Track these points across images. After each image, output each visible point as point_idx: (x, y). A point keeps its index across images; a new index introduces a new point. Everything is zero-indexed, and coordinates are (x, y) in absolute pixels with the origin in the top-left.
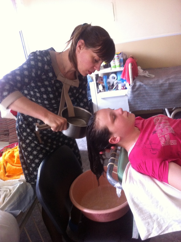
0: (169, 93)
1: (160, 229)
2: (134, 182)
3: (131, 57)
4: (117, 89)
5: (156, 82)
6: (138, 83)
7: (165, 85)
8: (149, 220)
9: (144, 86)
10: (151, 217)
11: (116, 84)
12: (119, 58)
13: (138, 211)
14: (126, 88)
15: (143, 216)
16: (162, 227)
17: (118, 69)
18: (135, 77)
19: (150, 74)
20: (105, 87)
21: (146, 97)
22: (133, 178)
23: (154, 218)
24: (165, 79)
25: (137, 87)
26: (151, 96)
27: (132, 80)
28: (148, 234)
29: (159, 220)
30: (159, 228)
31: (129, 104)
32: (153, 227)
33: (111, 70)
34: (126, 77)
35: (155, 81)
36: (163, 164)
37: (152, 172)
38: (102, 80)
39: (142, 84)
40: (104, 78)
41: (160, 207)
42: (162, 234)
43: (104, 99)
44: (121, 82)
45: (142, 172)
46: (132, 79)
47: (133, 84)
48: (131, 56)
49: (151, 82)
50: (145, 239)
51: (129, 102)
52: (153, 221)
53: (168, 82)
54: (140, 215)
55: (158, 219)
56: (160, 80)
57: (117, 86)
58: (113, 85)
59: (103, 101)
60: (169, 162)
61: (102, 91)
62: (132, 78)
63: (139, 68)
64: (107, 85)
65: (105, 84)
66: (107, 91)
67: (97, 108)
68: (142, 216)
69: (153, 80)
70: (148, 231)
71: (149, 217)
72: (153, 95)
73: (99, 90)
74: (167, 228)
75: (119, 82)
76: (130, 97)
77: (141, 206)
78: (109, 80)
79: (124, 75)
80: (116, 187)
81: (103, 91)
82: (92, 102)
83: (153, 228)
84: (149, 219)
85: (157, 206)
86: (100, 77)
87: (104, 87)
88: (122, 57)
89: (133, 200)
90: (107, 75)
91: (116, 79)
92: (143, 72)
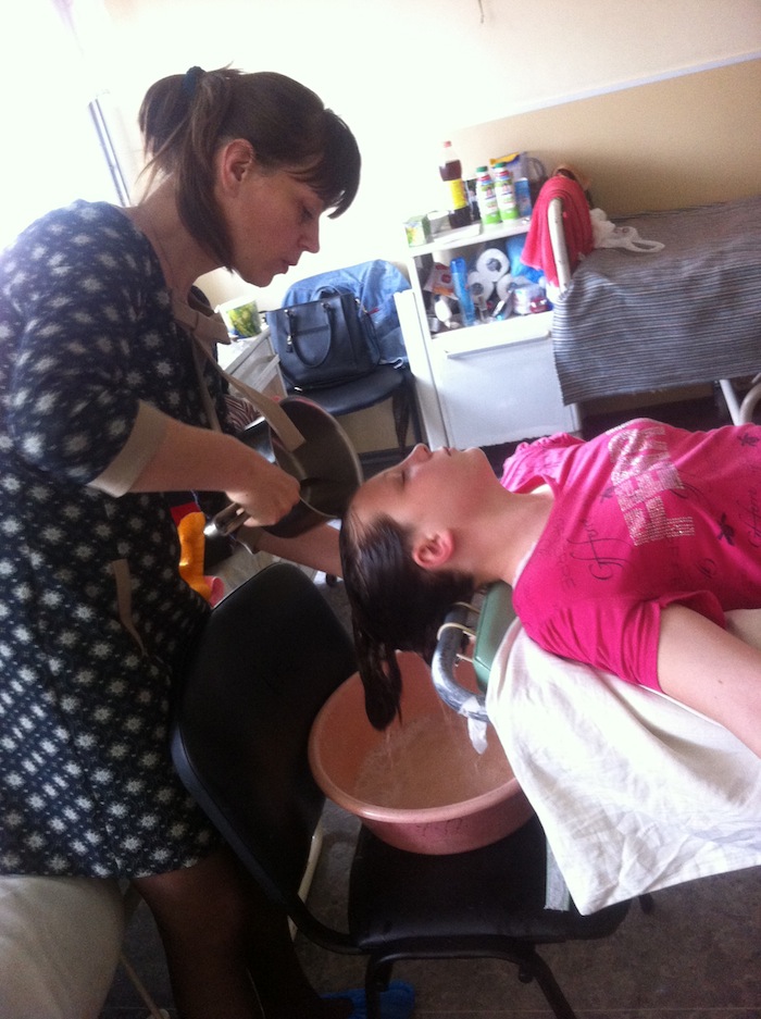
0: (724, 315)
1: (649, 870)
2: (533, 694)
3: (562, 171)
4: (514, 314)
5: (668, 271)
6: (592, 284)
7: (707, 282)
8: (604, 837)
9: (619, 292)
10: (608, 824)
11: (508, 290)
12: (510, 182)
13: (555, 803)
14: (549, 307)
15: (575, 820)
16: (654, 863)
17: (512, 226)
18: (581, 256)
19: (644, 238)
20: (462, 309)
21: (630, 338)
22: (526, 677)
23: (622, 828)
24: (707, 255)
25: (588, 297)
26: (650, 331)
27: (565, 269)
28: (603, 891)
29: (640, 834)
30: (642, 865)
31: (558, 372)
32: (621, 861)
33: (481, 231)
34: (541, 262)
35: (664, 268)
36: (639, 616)
37: (598, 650)
38: (447, 278)
39: (608, 284)
40: (455, 268)
41: (636, 781)
42: (658, 887)
43: (457, 357)
44: (524, 280)
45: (562, 653)
46: (568, 266)
47: (572, 287)
48: (561, 167)
49: (644, 274)
50: (593, 910)
51: (559, 366)
52: (619, 838)
53: (716, 269)
54: (562, 818)
55: (636, 830)
56: (686, 262)
57: (512, 299)
58: (494, 297)
59: (458, 366)
60: (662, 608)
61: (448, 324)
62: (563, 263)
63: (597, 215)
64: (469, 300)
65: (459, 295)
66: (471, 324)
67: (434, 398)
68: (569, 822)
69: (656, 264)
70: (602, 877)
71: (602, 824)
72: (657, 330)
73: (435, 321)
74: (676, 865)
75: (518, 280)
76: (565, 343)
77: (564, 782)
78: (475, 278)
79: (532, 254)
80: (466, 715)
81: (455, 324)
82: (413, 376)
83: (619, 868)
84: (601, 831)
85: (624, 779)
86: (440, 267)
87: (455, 309)
88: (526, 173)
89: (531, 763)
90: (468, 256)
91: (504, 269)
92: (615, 231)
